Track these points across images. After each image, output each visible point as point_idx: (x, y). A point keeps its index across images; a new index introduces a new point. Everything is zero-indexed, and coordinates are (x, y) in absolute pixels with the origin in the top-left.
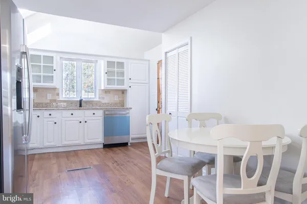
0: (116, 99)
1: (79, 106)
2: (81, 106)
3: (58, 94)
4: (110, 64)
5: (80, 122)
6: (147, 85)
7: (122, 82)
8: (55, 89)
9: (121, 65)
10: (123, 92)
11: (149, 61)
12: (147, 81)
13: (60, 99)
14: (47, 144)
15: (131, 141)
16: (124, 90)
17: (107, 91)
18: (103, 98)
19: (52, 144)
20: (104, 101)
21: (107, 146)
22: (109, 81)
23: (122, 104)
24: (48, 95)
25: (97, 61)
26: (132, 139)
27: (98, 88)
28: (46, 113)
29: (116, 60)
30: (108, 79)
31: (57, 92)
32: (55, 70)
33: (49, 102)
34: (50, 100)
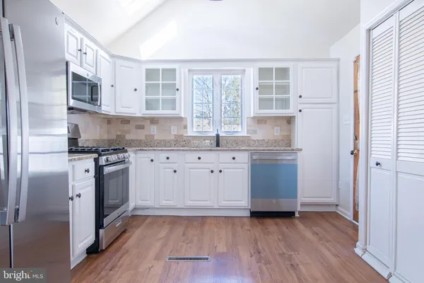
0: (276, 132)
1: (215, 144)
2: (218, 145)
3: (185, 127)
4: (264, 73)
5: (212, 172)
6: (335, 106)
7: (285, 103)
8: (181, 119)
9: (283, 73)
10: (290, 120)
11: (339, 60)
12: (334, 99)
13: (189, 135)
14: (164, 203)
15: (299, 209)
16: (291, 117)
17: (260, 120)
18: (255, 132)
19: (171, 203)
20: (255, 137)
21: (257, 215)
22: (263, 103)
23: (288, 141)
24: (172, 128)
25: (244, 71)
26: (302, 205)
27: (245, 115)
28: (163, 155)
29: (274, 65)
30: (261, 100)
31: (184, 123)
32: (178, 90)
33: (173, 138)
34: (175, 135)
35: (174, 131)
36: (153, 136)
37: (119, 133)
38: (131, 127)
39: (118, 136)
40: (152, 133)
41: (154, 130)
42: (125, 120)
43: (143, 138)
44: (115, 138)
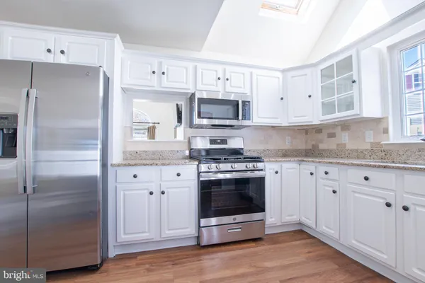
3: (386, 131)
5: (388, 206)
13: (391, 142)
24: (367, 133)
32: (354, 82)
33: (368, 147)
34: (371, 143)
35: (370, 137)
36: (345, 145)
37: (314, 143)
38: (324, 135)
39: (313, 145)
40: (343, 142)
41: (344, 138)
42: (318, 129)
43: (334, 147)
44: (311, 148)
